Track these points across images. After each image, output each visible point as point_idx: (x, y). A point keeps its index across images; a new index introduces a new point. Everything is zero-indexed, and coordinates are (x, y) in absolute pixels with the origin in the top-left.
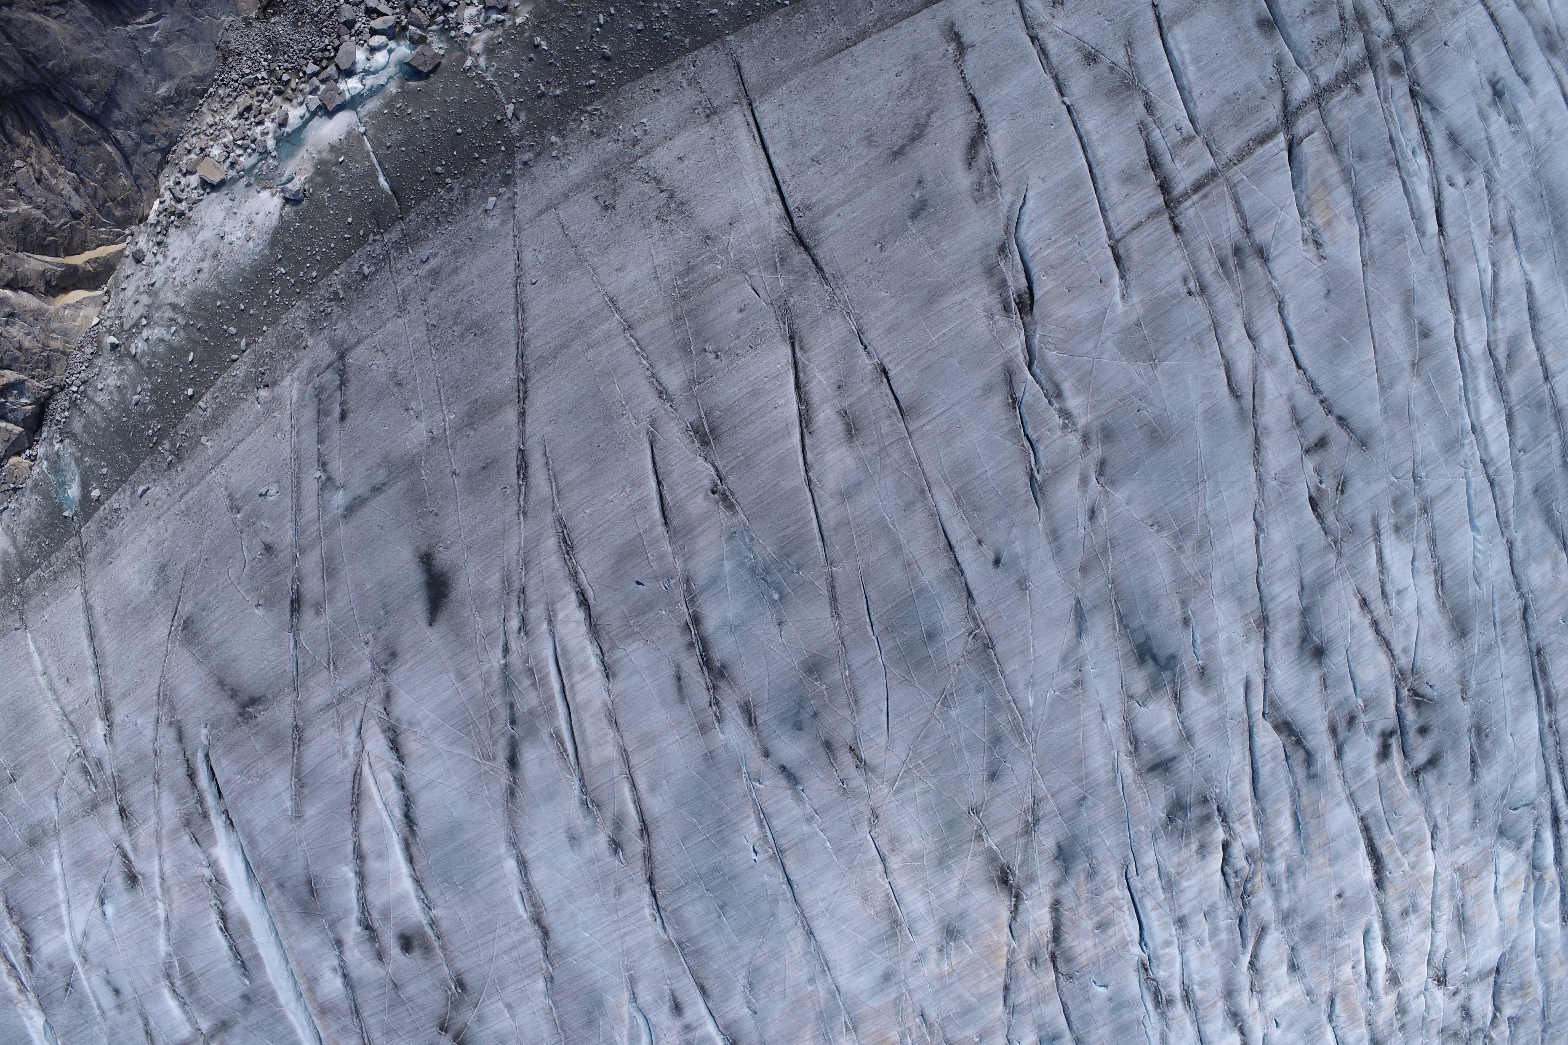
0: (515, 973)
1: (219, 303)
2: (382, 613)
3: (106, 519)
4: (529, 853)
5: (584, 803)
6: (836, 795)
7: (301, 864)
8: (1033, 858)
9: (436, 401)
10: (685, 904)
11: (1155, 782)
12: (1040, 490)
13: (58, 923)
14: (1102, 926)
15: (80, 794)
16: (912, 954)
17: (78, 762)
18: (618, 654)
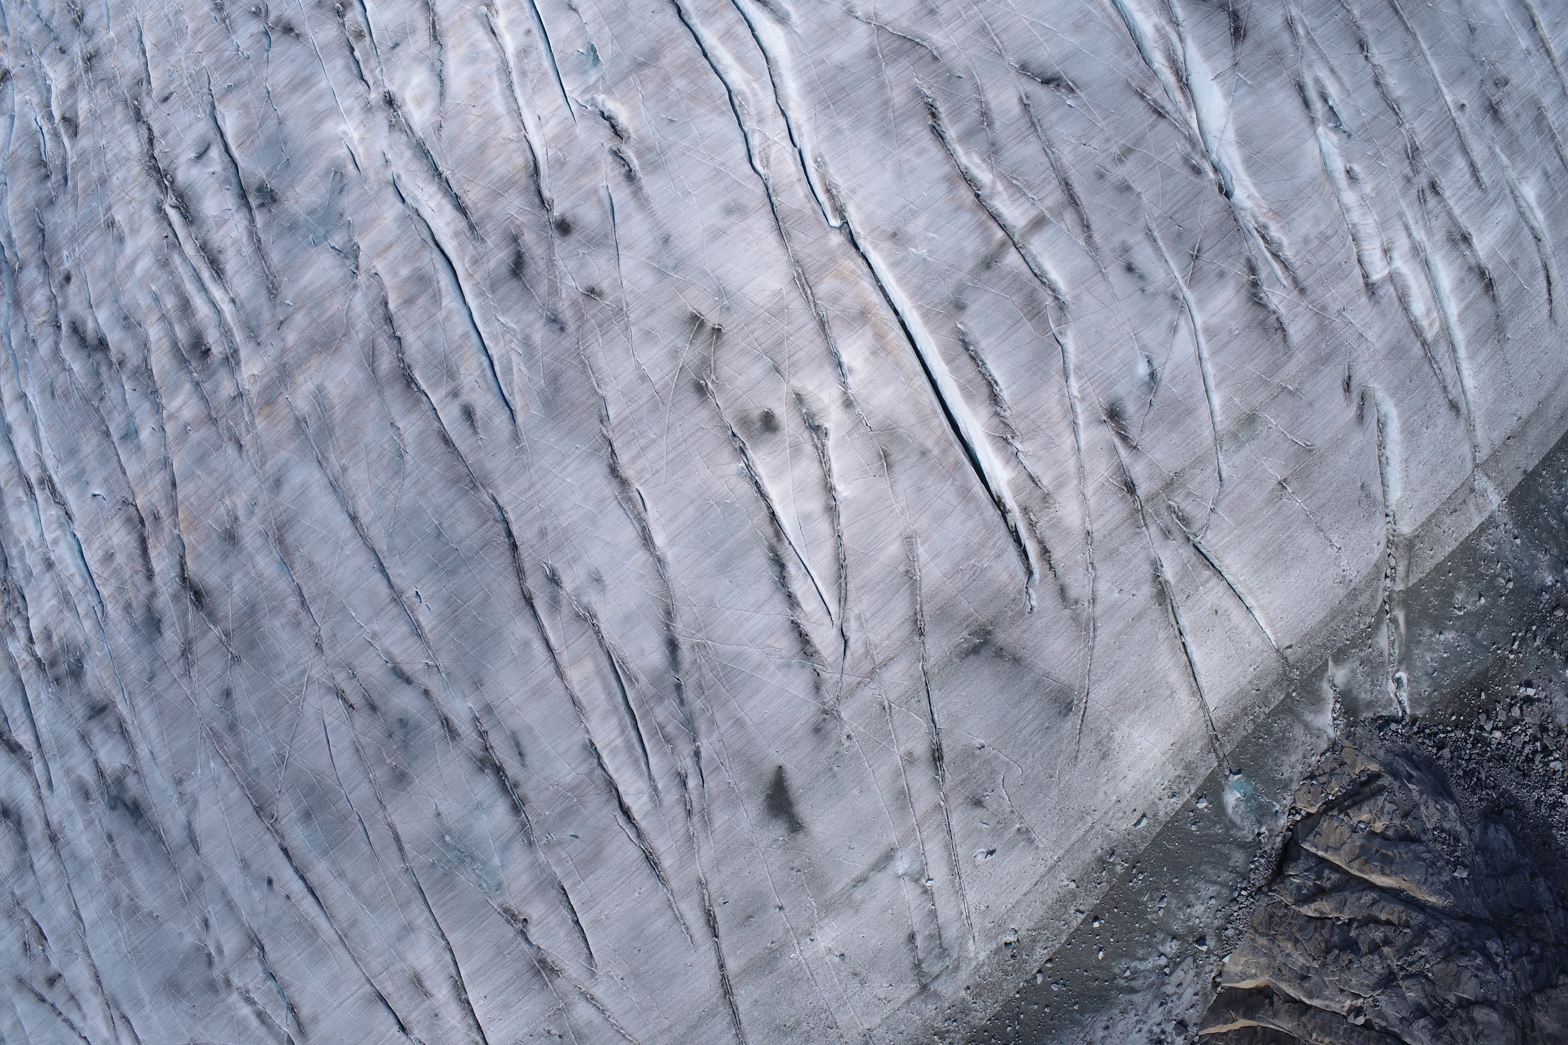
0: (641, 419)
1: (1076, 1007)
2: (835, 769)
3: (1186, 783)
4: (642, 556)
5: (593, 616)
6: (356, 663)
7: (899, 488)
8: (178, 619)
9: (814, 967)
10: (476, 531)
11: (99, 697)
12: (253, 941)
13: (1211, 333)
14: (109, 557)
15: (1189, 494)
16: (259, 512)
17: (1195, 527)
18: (583, 769)
